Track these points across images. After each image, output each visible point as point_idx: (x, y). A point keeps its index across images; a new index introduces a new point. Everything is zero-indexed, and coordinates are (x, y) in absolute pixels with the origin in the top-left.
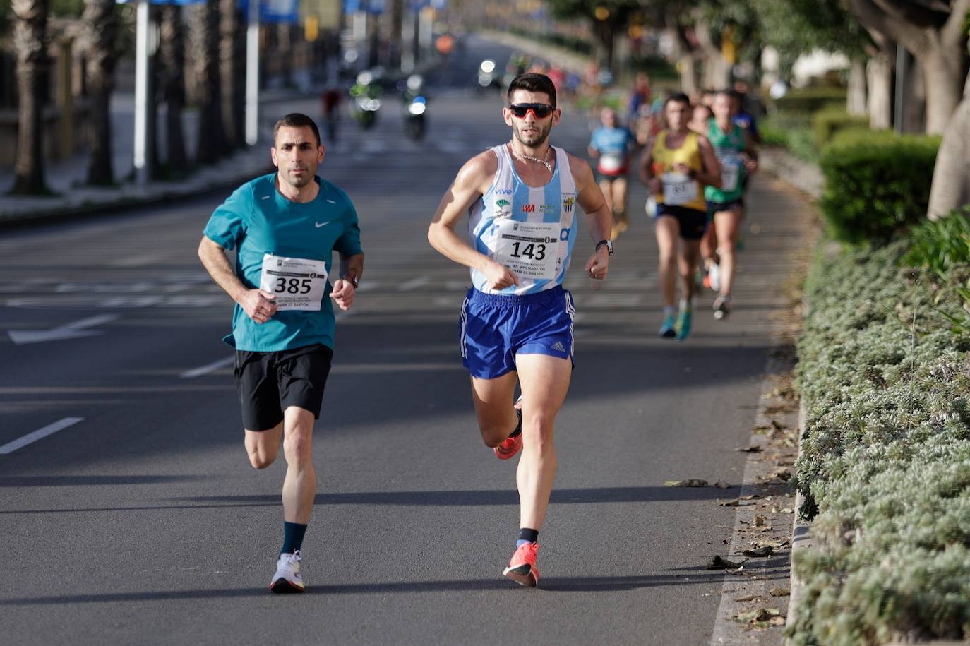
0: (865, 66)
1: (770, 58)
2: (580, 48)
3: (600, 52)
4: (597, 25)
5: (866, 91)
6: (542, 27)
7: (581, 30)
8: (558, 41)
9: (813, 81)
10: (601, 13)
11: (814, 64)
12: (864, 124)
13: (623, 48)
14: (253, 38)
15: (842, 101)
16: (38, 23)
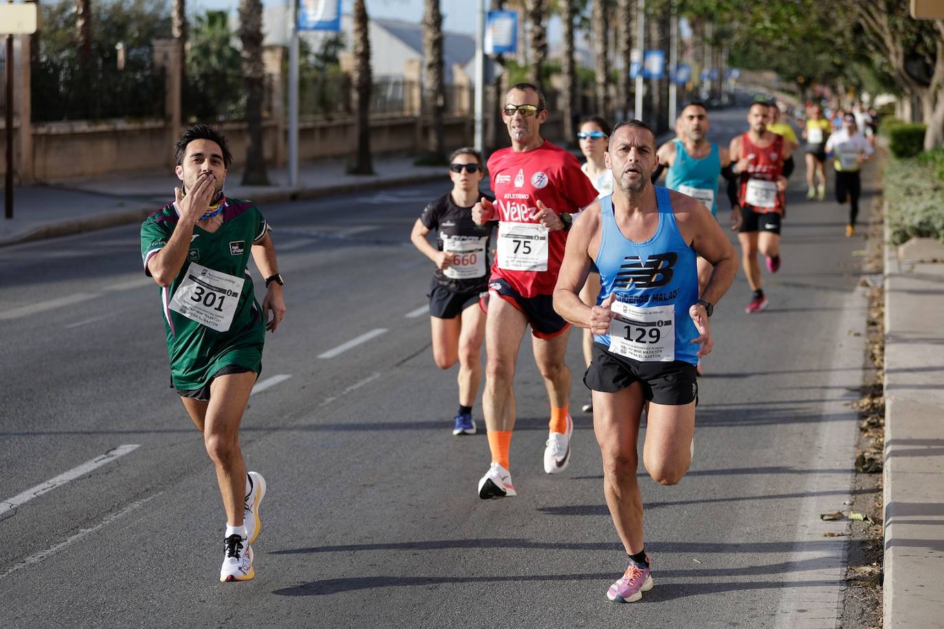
0: (901, 102)
1: (866, 97)
2: (792, 93)
3: (800, 95)
4: (799, 84)
5: (902, 109)
6: (776, 85)
7: (793, 86)
8: (783, 90)
9: (883, 106)
10: (801, 80)
11: (883, 99)
12: (901, 122)
13: (809, 93)
14: (673, 91)
15: (893, 114)
16: (606, 85)
